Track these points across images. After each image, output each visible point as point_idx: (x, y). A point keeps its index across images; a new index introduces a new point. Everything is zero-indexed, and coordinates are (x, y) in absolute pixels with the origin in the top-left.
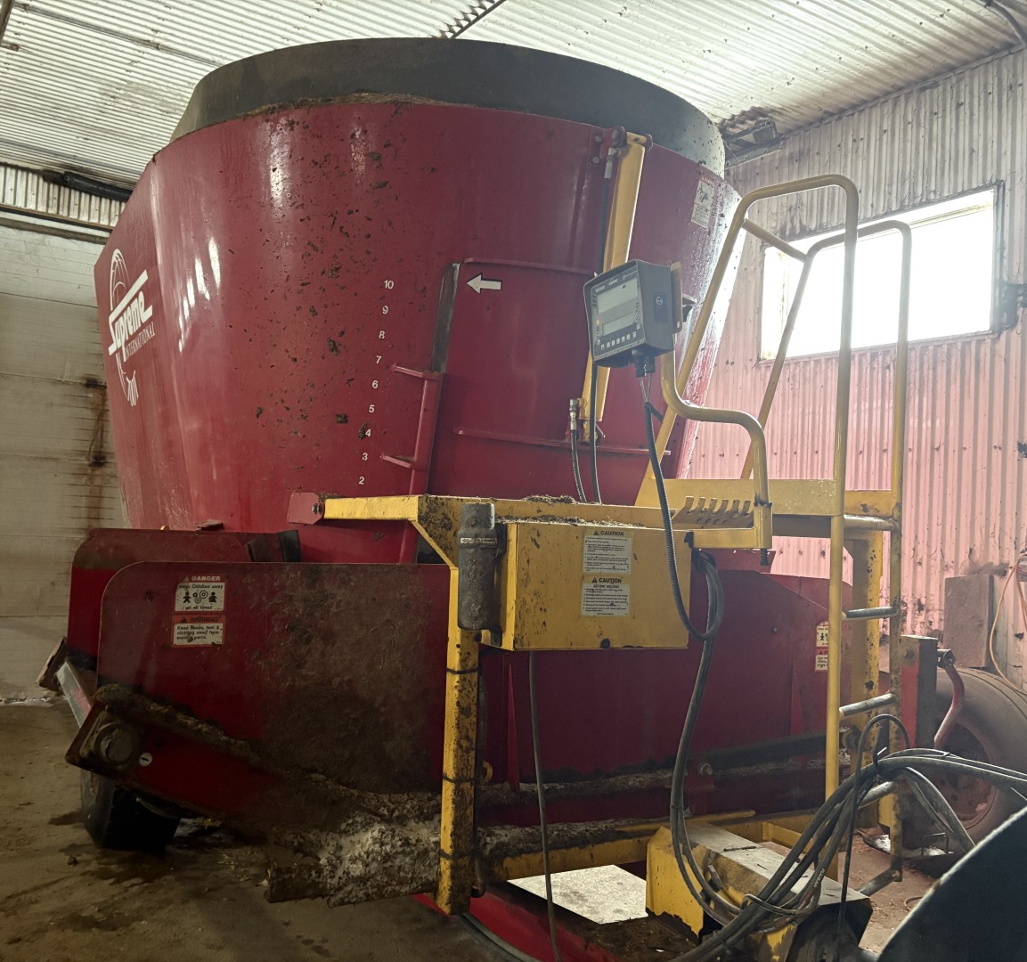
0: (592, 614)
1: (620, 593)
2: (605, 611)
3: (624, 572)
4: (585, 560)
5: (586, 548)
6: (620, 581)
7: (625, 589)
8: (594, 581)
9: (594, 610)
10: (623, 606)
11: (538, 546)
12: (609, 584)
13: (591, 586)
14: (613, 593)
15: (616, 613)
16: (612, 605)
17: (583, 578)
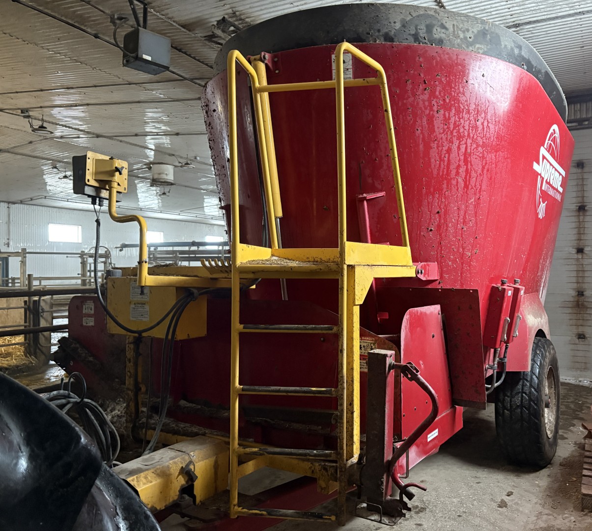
0: (134, 319)
1: (145, 310)
2: (139, 318)
3: (146, 300)
4: (131, 294)
5: (131, 288)
6: (145, 304)
7: (147, 307)
8: (135, 304)
9: (135, 318)
10: (146, 316)
11: (114, 288)
12: (140, 305)
13: (133, 306)
14: (142, 309)
15: (144, 319)
16: (142, 315)
17: (130, 303)
